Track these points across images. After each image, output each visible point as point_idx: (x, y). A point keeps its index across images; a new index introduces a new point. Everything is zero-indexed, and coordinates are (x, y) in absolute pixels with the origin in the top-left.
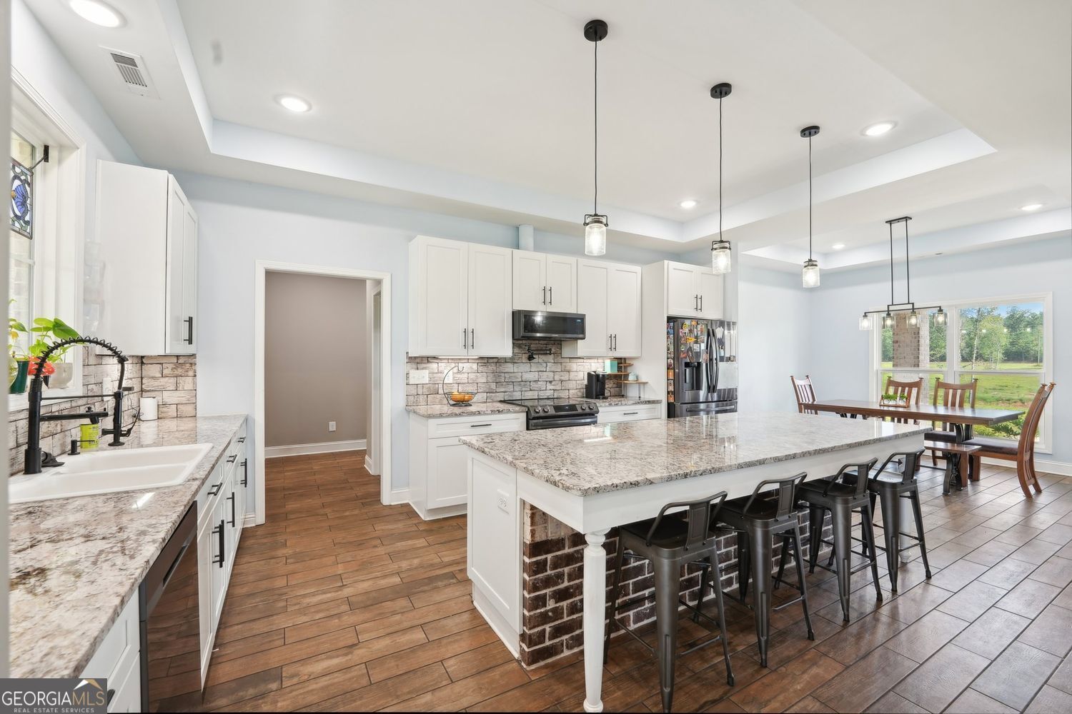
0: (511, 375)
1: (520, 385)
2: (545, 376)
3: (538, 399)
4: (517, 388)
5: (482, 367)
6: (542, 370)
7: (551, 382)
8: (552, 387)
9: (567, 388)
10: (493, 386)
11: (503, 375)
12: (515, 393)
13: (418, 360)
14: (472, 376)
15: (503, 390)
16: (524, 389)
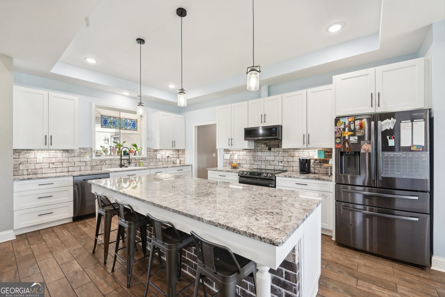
0: (260, 157)
1: (265, 162)
2: (278, 158)
3: (274, 170)
4: (263, 163)
5: (248, 153)
6: (277, 155)
7: (281, 162)
8: (282, 165)
9: (292, 165)
10: (252, 162)
11: (257, 157)
12: (262, 166)
13: (227, 150)
14: (244, 157)
15: (257, 164)
16: (267, 164)
